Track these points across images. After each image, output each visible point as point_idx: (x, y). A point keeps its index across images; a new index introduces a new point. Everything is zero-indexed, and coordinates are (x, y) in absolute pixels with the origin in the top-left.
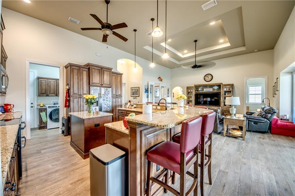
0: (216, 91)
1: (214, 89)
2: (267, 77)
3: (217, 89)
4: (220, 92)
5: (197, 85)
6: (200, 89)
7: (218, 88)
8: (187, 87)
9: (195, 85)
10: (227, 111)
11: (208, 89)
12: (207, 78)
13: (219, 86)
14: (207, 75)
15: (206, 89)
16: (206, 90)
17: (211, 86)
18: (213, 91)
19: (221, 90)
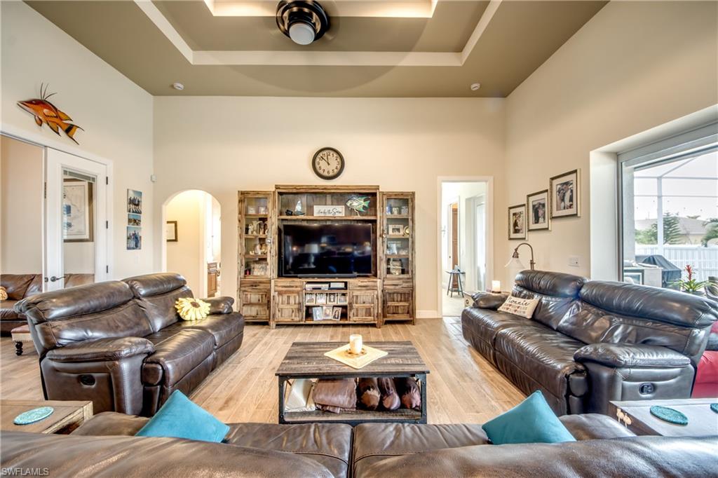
0: (359, 217)
1: (351, 210)
2: (491, 179)
3: (364, 207)
4: (374, 222)
5: (286, 187)
6: (298, 208)
7: (366, 204)
8: (242, 193)
9: (277, 187)
10: (398, 293)
11: (330, 208)
12: (322, 165)
13: (371, 195)
14: (325, 152)
15: (322, 208)
16: (319, 212)
17: (341, 196)
18: (346, 216)
19: (376, 215)
